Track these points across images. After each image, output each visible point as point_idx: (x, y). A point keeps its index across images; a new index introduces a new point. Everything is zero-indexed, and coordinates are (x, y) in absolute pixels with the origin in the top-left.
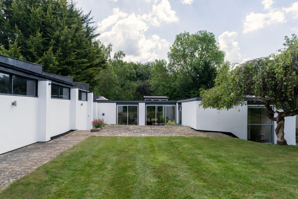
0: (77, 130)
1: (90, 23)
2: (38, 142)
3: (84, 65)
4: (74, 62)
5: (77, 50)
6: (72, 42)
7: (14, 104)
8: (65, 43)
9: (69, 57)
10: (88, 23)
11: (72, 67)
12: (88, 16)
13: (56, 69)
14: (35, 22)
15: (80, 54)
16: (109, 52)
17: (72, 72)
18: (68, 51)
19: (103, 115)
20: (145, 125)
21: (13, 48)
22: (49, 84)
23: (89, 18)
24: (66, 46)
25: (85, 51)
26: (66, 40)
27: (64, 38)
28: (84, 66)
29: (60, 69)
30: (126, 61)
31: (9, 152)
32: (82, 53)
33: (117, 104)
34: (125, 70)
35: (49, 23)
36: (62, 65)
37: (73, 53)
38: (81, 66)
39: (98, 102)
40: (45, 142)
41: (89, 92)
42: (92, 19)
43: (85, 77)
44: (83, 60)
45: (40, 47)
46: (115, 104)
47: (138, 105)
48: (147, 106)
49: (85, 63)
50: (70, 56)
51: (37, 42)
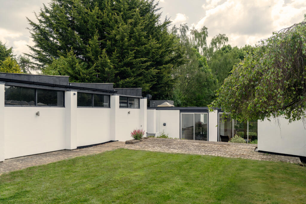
0: (118, 141)
1: (156, 10)
2: (65, 150)
3: (144, 64)
4: (132, 63)
5: (136, 48)
6: (129, 40)
7: (37, 114)
8: (122, 42)
9: (126, 57)
10: (154, 11)
11: (131, 69)
12: (153, 2)
13: (114, 72)
14: (93, 24)
15: (141, 52)
16: (205, 38)
17: (132, 74)
18: (126, 51)
19: (165, 125)
20: (218, 141)
21: (70, 57)
22: (74, 94)
23: (154, 5)
24: (123, 45)
25: (145, 48)
26: (122, 39)
27: (120, 37)
28: (144, 66)
29: (117, 72)
30: (236, 46)
31: (34, 155)
32: (143, 50)
33: (181, 111)
34: (226, 61)
35: (107, 22)
36: (121, 68)
37: (130, 52)
38: (142, 66)
39: (157, 109)
40: (70, 150)
41: (141, 98)
42: (157, 5)
43: (151, 78)
44: (142, 59)
45: (97, 51)
46: (179, 111)
47: (207, 113)
48: (220, 115)
49: (145, 62)
50: (128, 56)
51: (94, 46)
